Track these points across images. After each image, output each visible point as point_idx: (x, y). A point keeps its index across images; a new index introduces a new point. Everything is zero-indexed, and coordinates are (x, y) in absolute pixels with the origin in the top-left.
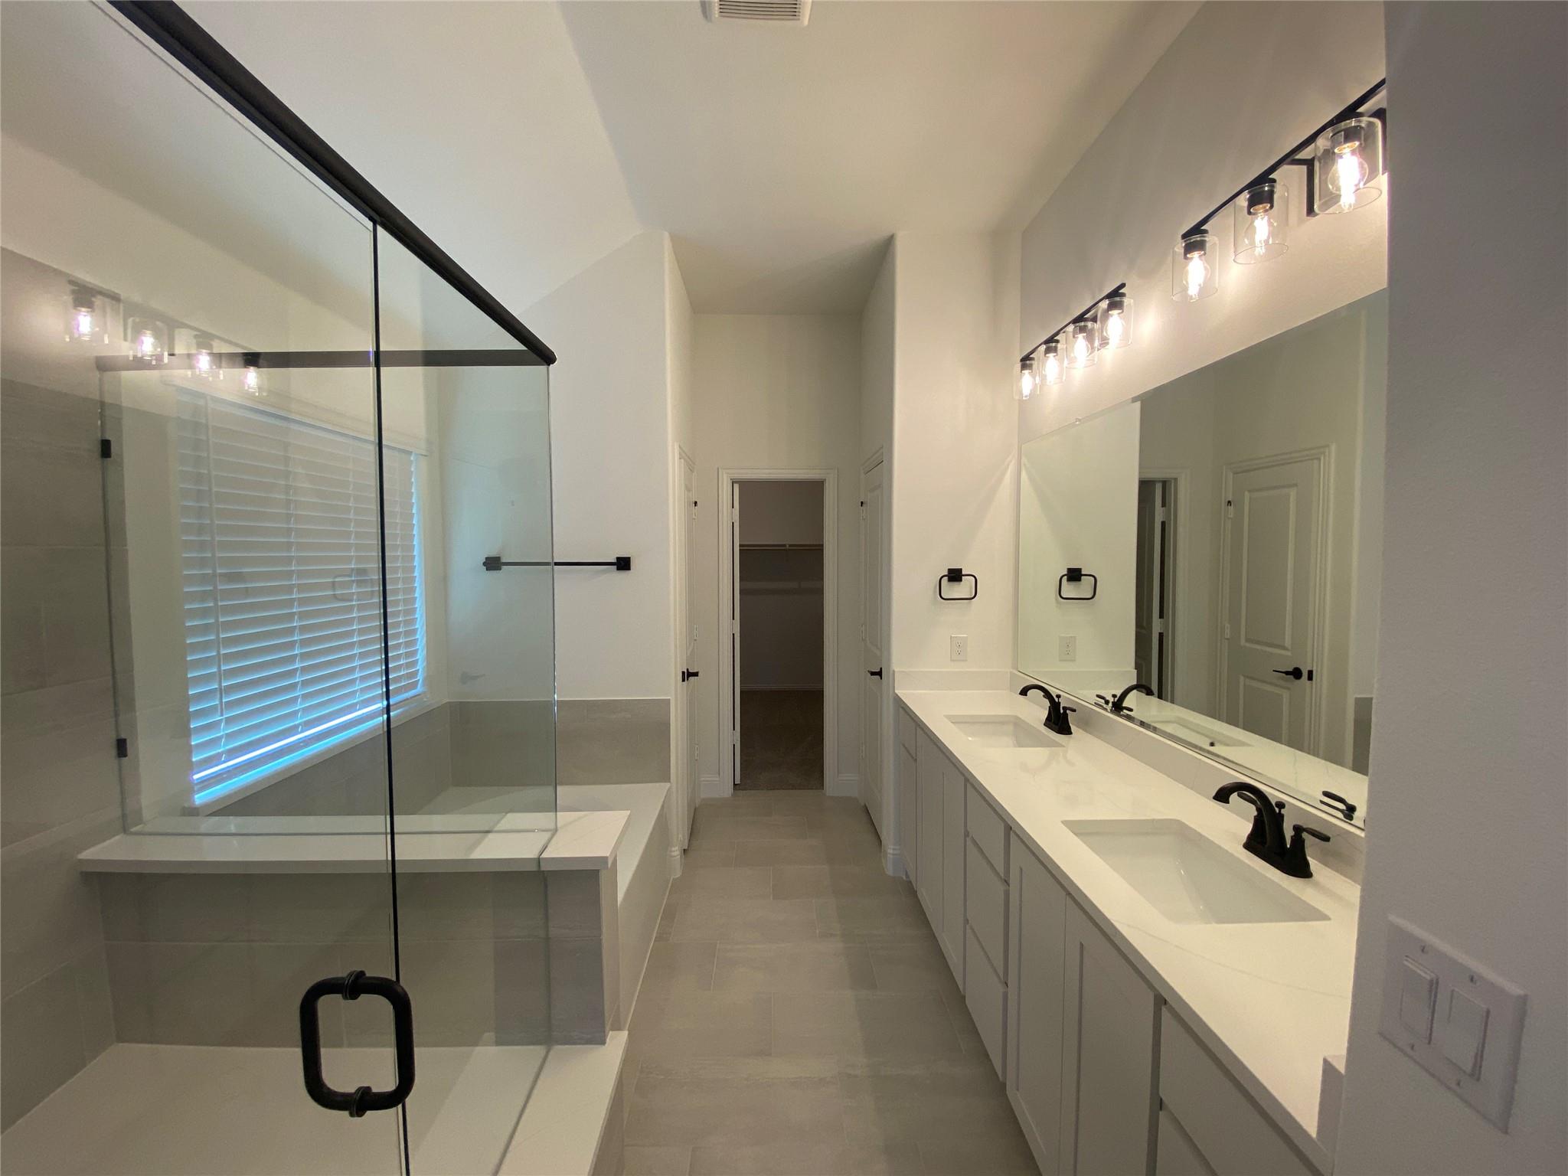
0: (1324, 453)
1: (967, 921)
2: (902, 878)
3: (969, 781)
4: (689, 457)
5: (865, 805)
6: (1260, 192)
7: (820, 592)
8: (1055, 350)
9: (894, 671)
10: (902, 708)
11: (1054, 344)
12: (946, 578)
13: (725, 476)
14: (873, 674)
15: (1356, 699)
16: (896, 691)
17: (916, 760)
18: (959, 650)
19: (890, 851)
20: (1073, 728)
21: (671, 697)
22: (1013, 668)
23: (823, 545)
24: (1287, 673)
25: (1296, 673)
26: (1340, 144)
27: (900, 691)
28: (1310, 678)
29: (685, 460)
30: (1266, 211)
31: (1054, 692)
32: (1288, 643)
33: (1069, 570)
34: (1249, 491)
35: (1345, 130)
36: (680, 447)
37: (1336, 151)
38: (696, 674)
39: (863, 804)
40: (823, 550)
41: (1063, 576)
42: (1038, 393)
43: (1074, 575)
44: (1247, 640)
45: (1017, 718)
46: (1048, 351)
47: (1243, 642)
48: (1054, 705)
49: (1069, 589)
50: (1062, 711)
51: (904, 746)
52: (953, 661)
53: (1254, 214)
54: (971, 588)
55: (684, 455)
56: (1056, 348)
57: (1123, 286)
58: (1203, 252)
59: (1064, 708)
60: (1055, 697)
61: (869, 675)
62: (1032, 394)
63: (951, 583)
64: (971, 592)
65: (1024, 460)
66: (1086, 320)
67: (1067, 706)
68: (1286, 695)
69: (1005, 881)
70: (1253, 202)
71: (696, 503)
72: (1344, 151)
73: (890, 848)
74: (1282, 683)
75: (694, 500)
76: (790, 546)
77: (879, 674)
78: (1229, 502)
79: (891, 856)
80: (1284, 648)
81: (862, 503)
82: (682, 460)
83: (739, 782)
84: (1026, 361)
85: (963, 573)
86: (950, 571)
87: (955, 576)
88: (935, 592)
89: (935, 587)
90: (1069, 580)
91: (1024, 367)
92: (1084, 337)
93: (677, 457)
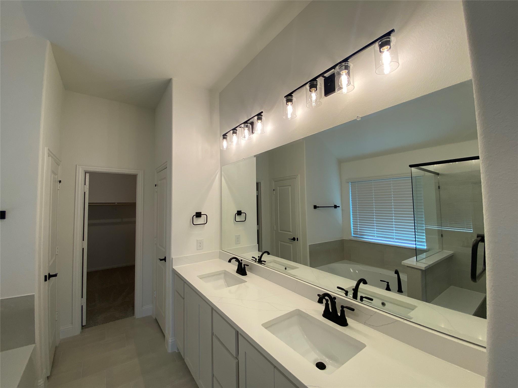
0: (297, 177)
1: (213, 376)
2: (176, 352)
3: (213, 310)
4: (54, 155)
5: (156, 318)
6: (313, 84)
7: (135, 222)
8: (236, 133)
9: (172, 258)
10: (177, 275)
11: (235, 131)
12: (195, 216)
13: (81, 169)
14: (161, 260)
15: (309, 245)
16: (173, 267)
17: (184, 298)
18: (200, 245)
19: (170, 341)
20: (247, 272)
21: (36, 294)
22: (220, 249)
23: (136, 203)
24: (292, 239)
25: (294, 239)
26: (343, 70)
27: (174, 267)
28: (297, 240)
29: (52, 157)
30: (315, 91)
31: (240, 258)
32: (291, 231)
33: (238, 211)
34: (279, 187)
35: (345, 66)
36: (49, 149)
37: (341, 73)
38: (55, 275)
39: (154, 318)
40: (136, 205)
41: (236, 213)
42: (229, 148)
43: (239, 213)
44: (280, 230)
45: (225, 271)
46: (233, 133)
47: (279, 231)
48: (240, 264)
49: (238, 218)
50: (243, 266)
51: (177, 291)
52: (198, 250)
53: (312, 92)
54: (205, 220)
55: (50, 153)
56: (236, 132)
57: (262, 112)
58: (292, 103)
59: (244, 265)
60: (240, 261)
61: (160, 260)
62: (227, 148)
63: (197, 218)
64: (205, 221)
65: (223, 173)
66: (248, 123)
67: (245, 264)
68: (291, 245)
69: (236, 358)
70: (311, 87)
71: (60, 181)
72: (343, 74)
73: (170, 339)
74: (290, 242)
75: (59, 180)
76: (118, 203)
77: (165, 259)
78: (274, 190)
79: (171, 343)
80: (290, 232)
81: (156, 185)
82: (50, 157)
83: (85, 324)
84: (225, 136)
85: (202, 214)
86: (197, 213)
87: (198, 215)
88: (190, 222)
89: (191, 220)
90: (237, 215)
91: (224, 138)
92: (247, 129)
93: (46, 155)
